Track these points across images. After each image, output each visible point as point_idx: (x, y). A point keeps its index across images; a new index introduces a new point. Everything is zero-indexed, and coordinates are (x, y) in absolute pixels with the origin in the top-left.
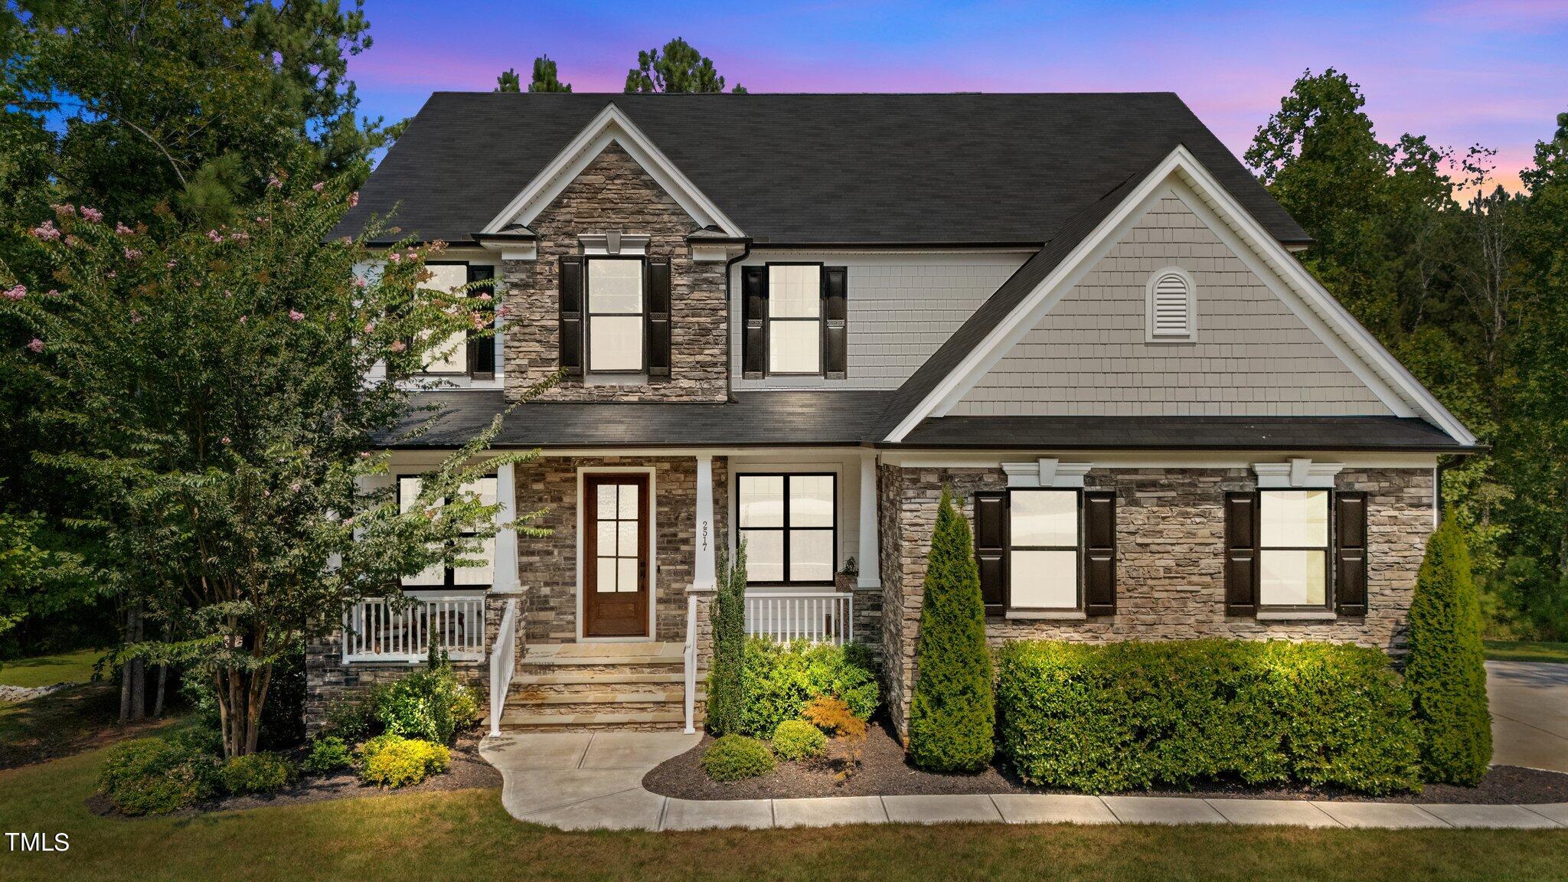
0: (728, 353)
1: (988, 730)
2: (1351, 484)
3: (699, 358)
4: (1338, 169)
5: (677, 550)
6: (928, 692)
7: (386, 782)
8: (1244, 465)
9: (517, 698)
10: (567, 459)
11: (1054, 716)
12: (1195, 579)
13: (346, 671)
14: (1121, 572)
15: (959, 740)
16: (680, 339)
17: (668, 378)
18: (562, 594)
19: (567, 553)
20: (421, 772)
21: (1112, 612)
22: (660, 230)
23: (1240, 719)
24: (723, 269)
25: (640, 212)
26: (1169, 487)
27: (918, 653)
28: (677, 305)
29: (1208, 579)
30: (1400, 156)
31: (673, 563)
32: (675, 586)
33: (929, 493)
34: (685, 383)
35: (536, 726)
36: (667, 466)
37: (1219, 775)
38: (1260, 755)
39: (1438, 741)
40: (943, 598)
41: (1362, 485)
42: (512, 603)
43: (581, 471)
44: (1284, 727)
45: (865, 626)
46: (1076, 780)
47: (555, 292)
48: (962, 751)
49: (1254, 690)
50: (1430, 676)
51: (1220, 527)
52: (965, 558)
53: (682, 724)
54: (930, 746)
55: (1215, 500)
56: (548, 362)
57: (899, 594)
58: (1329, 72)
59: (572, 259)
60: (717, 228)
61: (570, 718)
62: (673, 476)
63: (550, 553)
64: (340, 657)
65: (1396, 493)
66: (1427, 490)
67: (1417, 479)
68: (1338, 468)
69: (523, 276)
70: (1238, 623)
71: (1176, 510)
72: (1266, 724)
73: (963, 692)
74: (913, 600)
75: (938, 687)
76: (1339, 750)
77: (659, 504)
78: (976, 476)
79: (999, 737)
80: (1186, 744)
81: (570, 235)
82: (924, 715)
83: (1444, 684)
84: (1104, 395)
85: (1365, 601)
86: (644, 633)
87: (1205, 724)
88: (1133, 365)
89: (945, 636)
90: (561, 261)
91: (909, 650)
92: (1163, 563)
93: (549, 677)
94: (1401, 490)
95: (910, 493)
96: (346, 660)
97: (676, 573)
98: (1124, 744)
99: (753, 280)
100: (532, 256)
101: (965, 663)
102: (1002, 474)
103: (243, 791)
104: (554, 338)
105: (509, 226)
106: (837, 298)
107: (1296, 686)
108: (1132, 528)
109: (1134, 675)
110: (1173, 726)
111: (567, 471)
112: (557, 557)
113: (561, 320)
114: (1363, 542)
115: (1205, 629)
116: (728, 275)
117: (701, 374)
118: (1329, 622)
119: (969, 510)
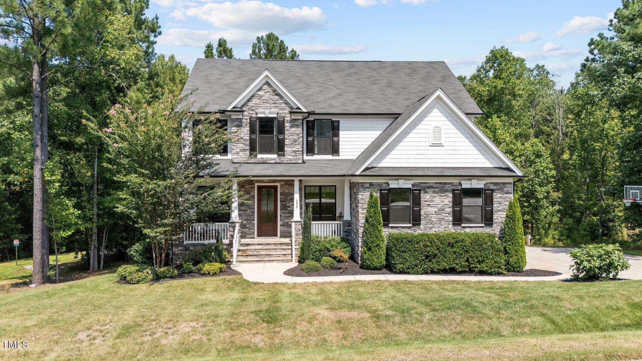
0: (303, 148)
1: (384, 257)
2: (488, 187)
3: (293, 149)
4: (505, 82)
5: (286, 209)
6: (366, 247)
7: (209, 274)
8: (458, 181)
9: (240, 253)
10: (252, 181)
11: (402, 252)
12: (444, 215)
13: (185, 246)
14: (422, 213)
15: (376, 260)
16: (287, 143)
17: (284, 155)
18: (250, 223)
19: (252, 210)
20: (219, 271)
21: (419, 224)
22: (281, 109)
23: (455, 253)
24: (301, 121)
25: (275, 103)
26: (436, 188)
27: (363, 236)
28: (286, 132)
29: (447, 215)
30: (535, 72)
31: (285, 213)
32: (286, 221)
33: (367, 190)
34: (289, 157)
35: (247, 261)
36: (283, 183)
37: (449, 269)
38: (461, 263)
39: (511, 259)
40: (371, 219)
41: (492, 187)
42: (237, 225)
43: (256, 185)
44: (467, 255)
45: (346, 232)
46: (409, 270)
47: (248, 128)
48: (376, 263)
49: (459, 244)
50: (509, 241)
51: (451, 199)
52: (377, 208)
53: (291, 260)
54: (367, 262)
55: (450, 192)
56: (246, 150)
57: (357, 220)
58: (502, 47)
59: (253, 118)
60: (299, 108)
61: (257, 259)
62: (285, 186)
63: (246, 210)
64: (183, 242)
65: (501, 190)
66: (510, 188)
67: (507, 186)
68: (485, 182)
69: (238, 123)
70: (456, 227)
71: (438, 194)
72: (462, 254)
73: (377, 246)
74: (362, 221)
75: (370, 245)
76: (482, 262)
77: (281, 195)
78: (380, 185)
79: (387, 259)
80: (439, 260)
81: (252, 110)
82: (365, 253)
83: (512, 243)
84: (417, 161)
85: (492, 221)
86: (276, 235)
87: (445, 254)
88: (426, 152)
89: (371, 230)
90: (250, 119)
91: (361, 236)
92: (435, 210)
93: (249, 247)
94: (503, 188)
95: (361, 190)
96: (185, 243)
97: (286, 217)
98: (422, 260)
99: (310, 124)
100: (241, 117)
101: (377, 238)
102: (388, 183)
103: (165, 277)
104: (248, 143)
105: (234, 108)
106: (336, 131)
107: (471, 243)
108: (425, 200)
109: (425, 240)
110: (436, 255)
111: (252, 184)
112: (248, 212)
113: (250, 137)
114: (492, 204)
115: (447, 229)
116: (303, 123)
117: (294, 154)
118: (482, 227)
119: (378, 195)
